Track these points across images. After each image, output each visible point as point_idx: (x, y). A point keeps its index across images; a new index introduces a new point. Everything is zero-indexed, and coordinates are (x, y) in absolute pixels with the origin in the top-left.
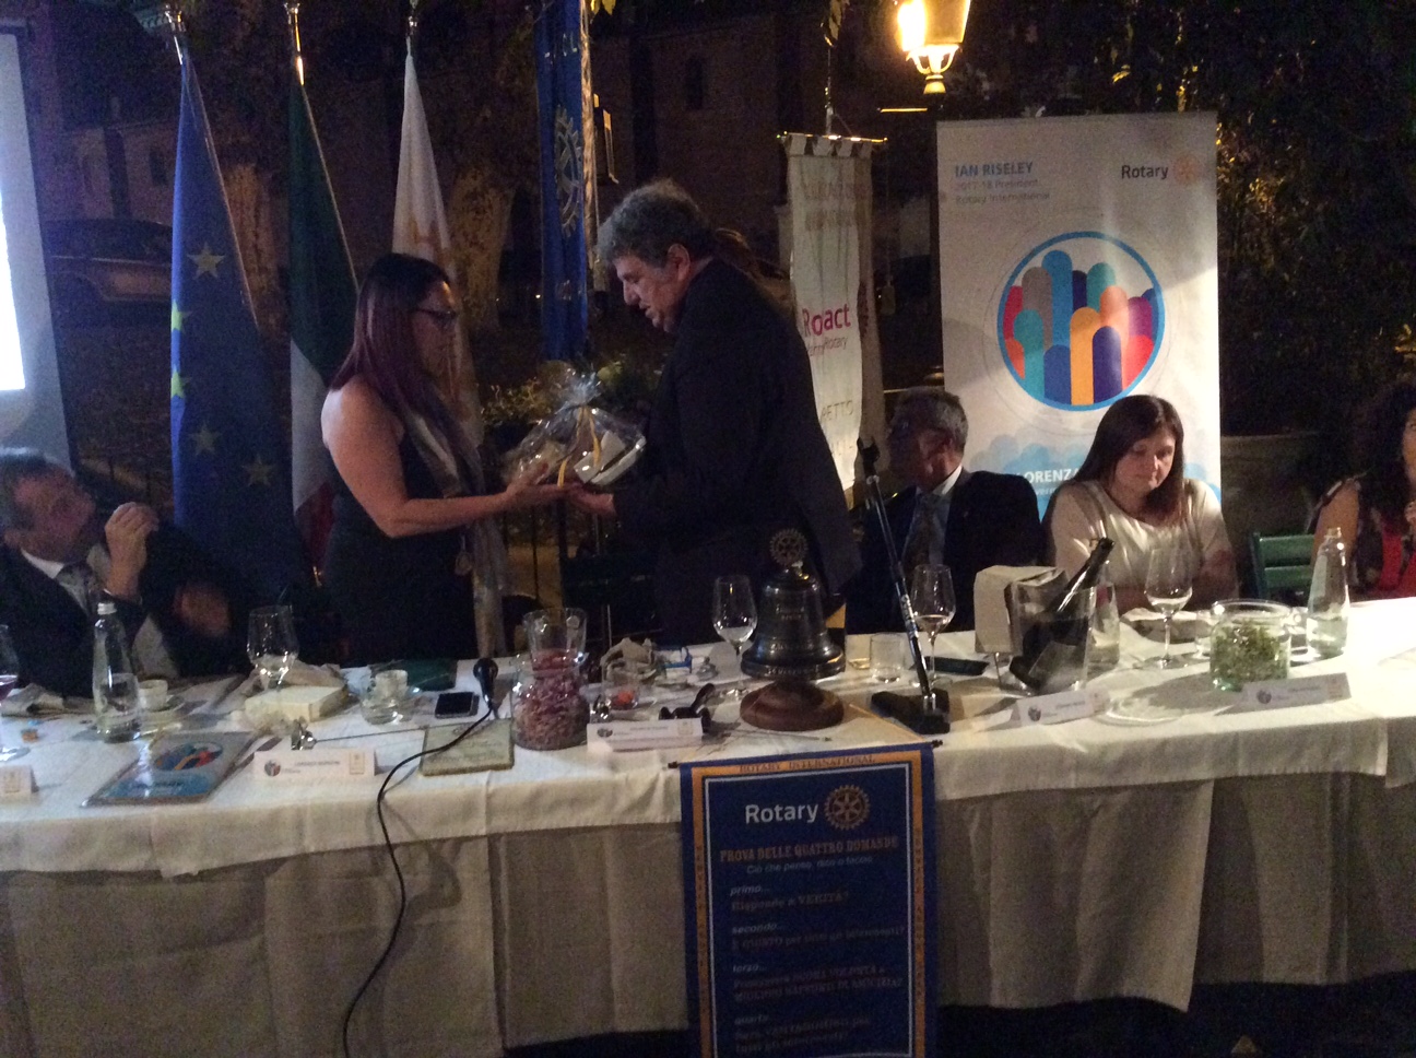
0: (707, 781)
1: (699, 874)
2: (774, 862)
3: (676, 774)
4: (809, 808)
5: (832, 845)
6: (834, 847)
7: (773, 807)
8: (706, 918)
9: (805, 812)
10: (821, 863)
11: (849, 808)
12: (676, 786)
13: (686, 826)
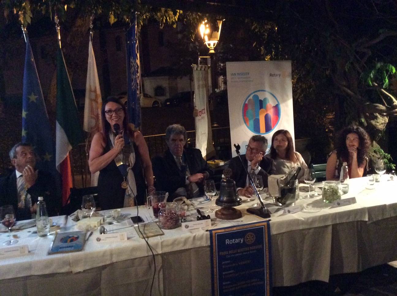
0: (216, 234)
1: (214, 259)
2: (233, 254)
3: (208, 233)
4: (241, 240)
5: (246, 248)
6: (247, 249)
7: (232, 240)
8: (216, 270)
9: (240, 240)
10: (244, 253)
11: (250, 238)
12: (209, 236)
13: (211, 246)
